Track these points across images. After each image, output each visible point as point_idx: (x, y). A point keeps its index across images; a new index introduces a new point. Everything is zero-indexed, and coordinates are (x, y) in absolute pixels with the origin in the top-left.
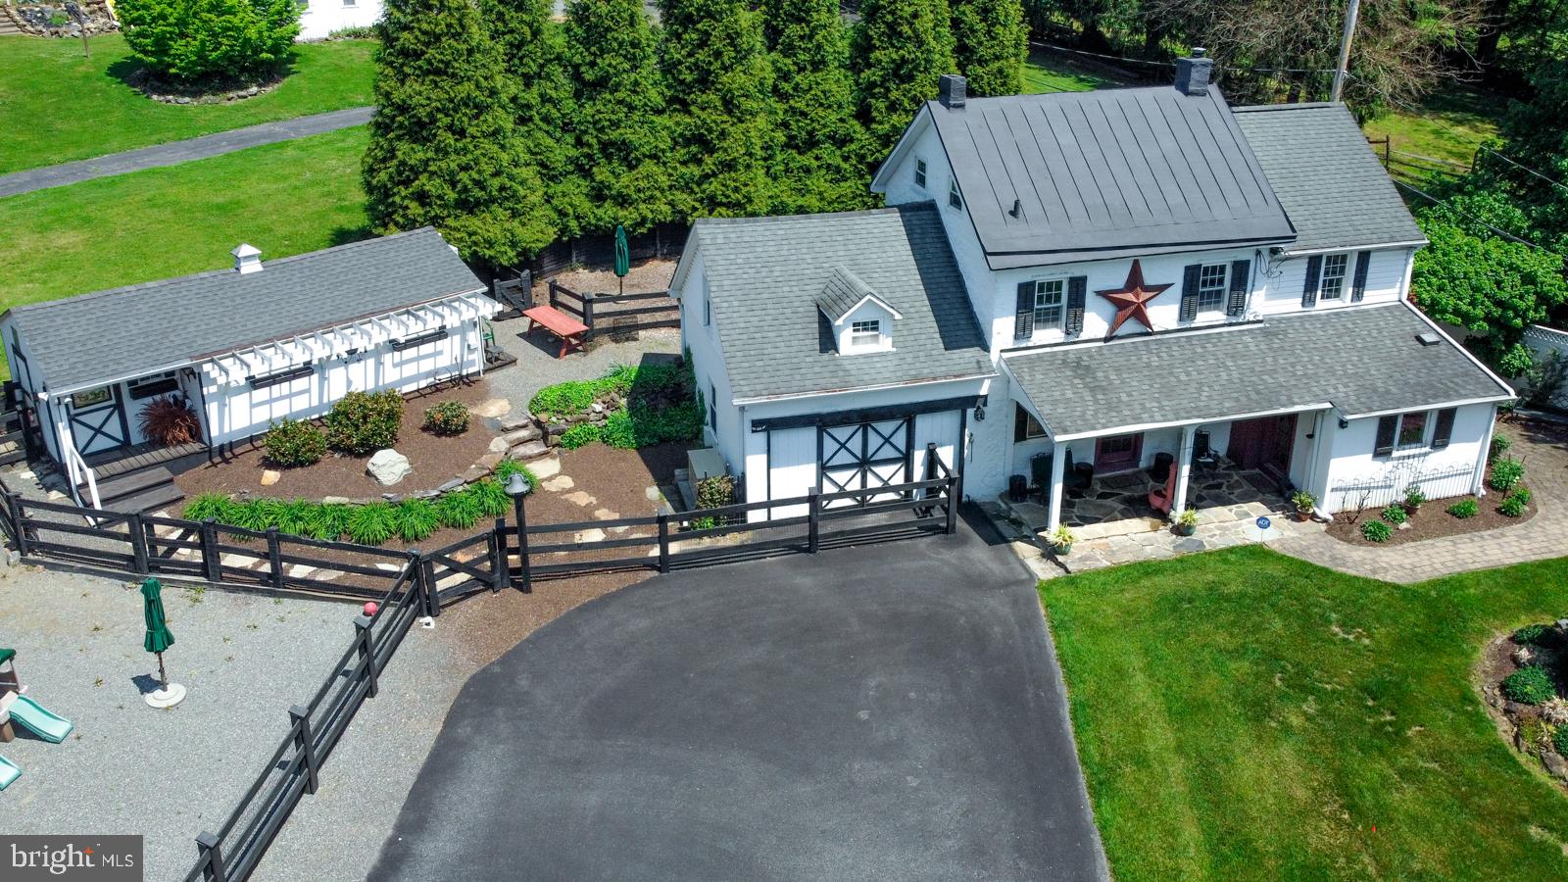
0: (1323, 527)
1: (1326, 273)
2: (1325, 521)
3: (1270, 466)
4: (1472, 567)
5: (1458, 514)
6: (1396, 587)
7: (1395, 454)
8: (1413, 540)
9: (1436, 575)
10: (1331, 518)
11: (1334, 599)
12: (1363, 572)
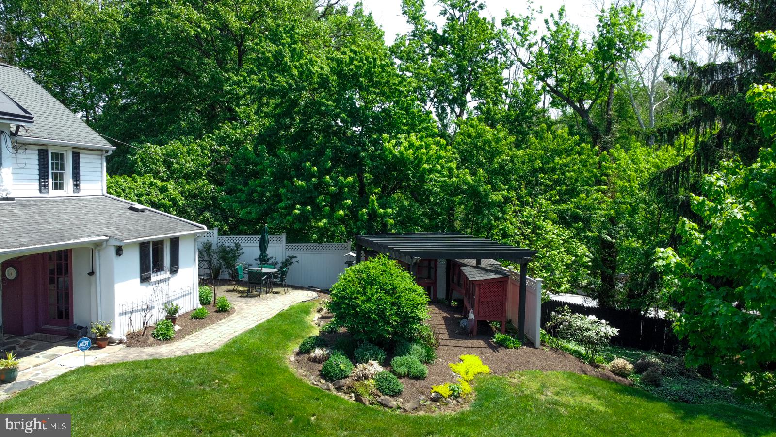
0: (121, 346)
1: (53, 169)
2: (121, 342)
3: (49, 327)
4: (237, 334)
5: (197, 317)
6: (211, 353)
7: (154, 278)
8: (189, 334)
9: (222, 343)
10: (125, 339)
11: (180, 370)
12: (179, 353)
